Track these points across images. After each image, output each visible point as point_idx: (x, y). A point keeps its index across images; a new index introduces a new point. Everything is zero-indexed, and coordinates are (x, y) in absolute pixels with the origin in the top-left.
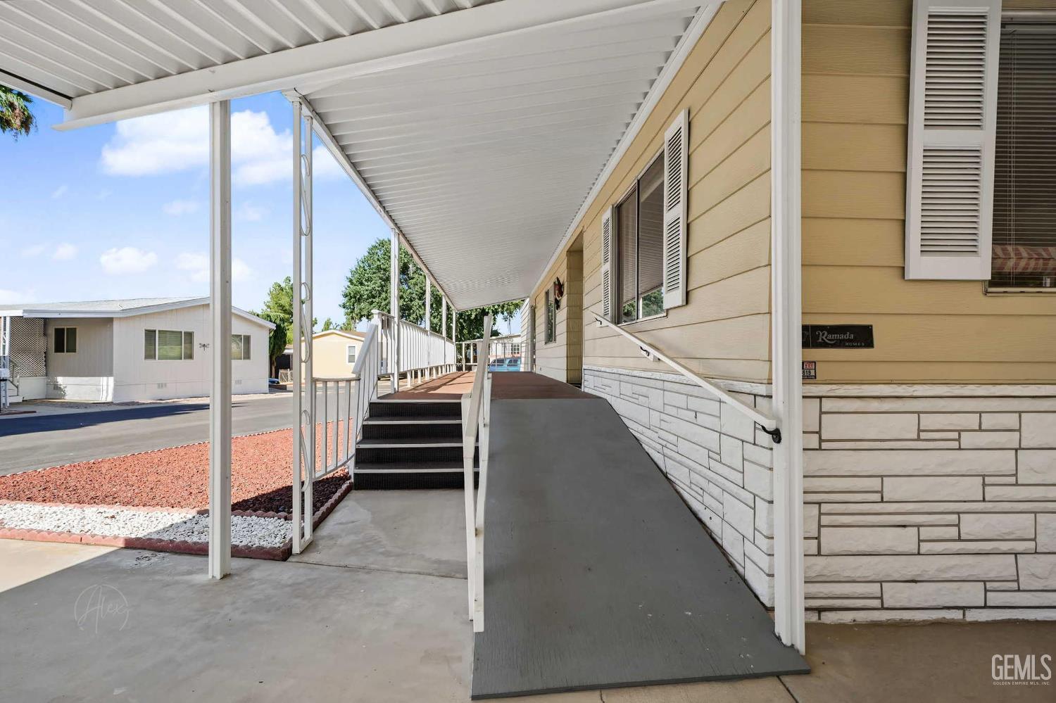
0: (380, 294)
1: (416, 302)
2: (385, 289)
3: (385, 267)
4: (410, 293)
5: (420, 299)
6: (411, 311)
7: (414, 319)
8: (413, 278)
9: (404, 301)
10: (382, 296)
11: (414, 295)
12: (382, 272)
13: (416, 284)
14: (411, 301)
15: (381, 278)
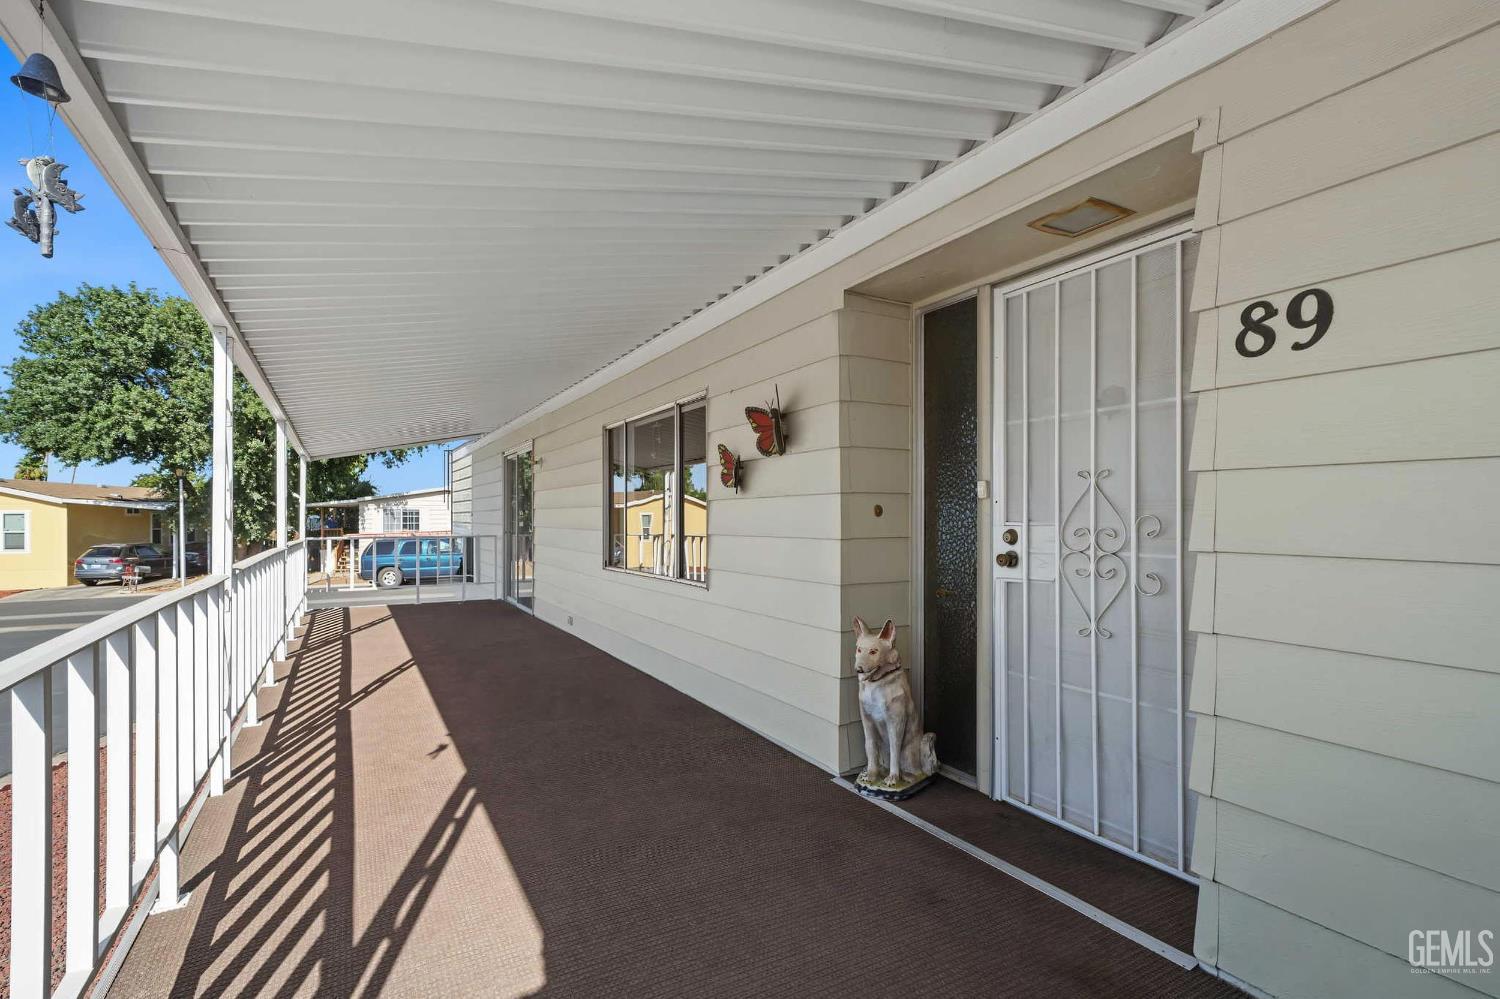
0: (91, 403)
1: (190, 426)
2: (104, 396)
3: (105, 346)
4: (174, 406)
5: (199, 419)
6: (178, 444)
7: (185, 459)
8: (180, 376)
9: (159, 421)
10: (95, 408)
11: (183, 412)
12: (98, 356)
13: (189, 388)
14: (177, 422)
15: (95, 371)
